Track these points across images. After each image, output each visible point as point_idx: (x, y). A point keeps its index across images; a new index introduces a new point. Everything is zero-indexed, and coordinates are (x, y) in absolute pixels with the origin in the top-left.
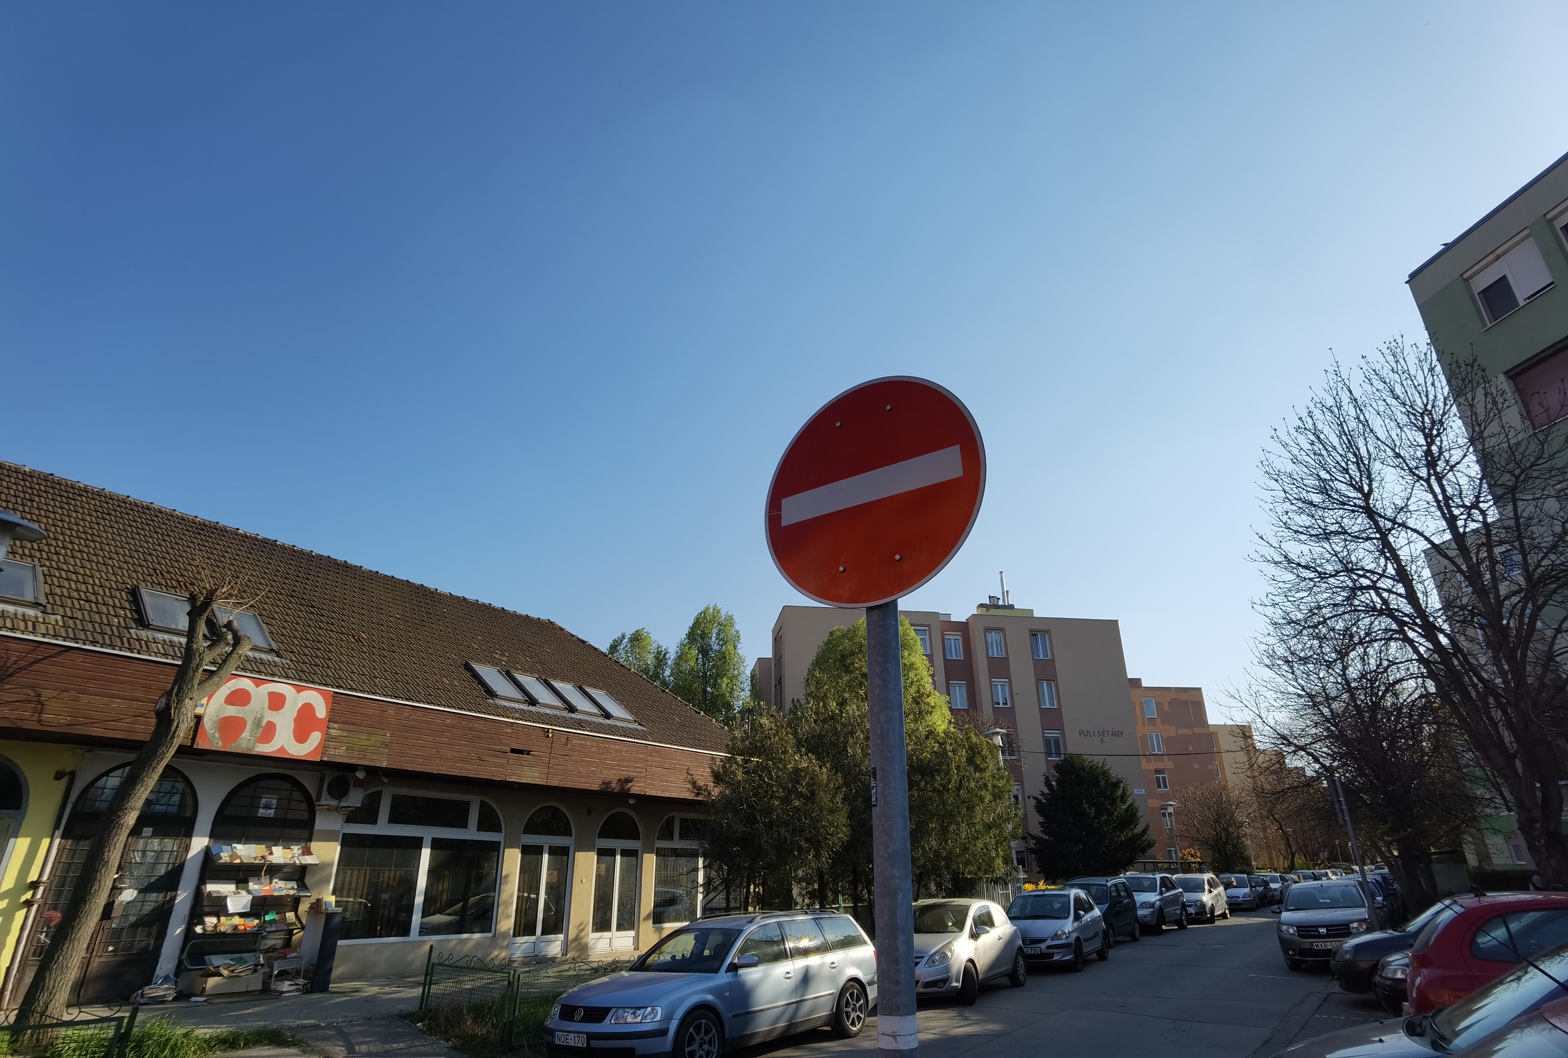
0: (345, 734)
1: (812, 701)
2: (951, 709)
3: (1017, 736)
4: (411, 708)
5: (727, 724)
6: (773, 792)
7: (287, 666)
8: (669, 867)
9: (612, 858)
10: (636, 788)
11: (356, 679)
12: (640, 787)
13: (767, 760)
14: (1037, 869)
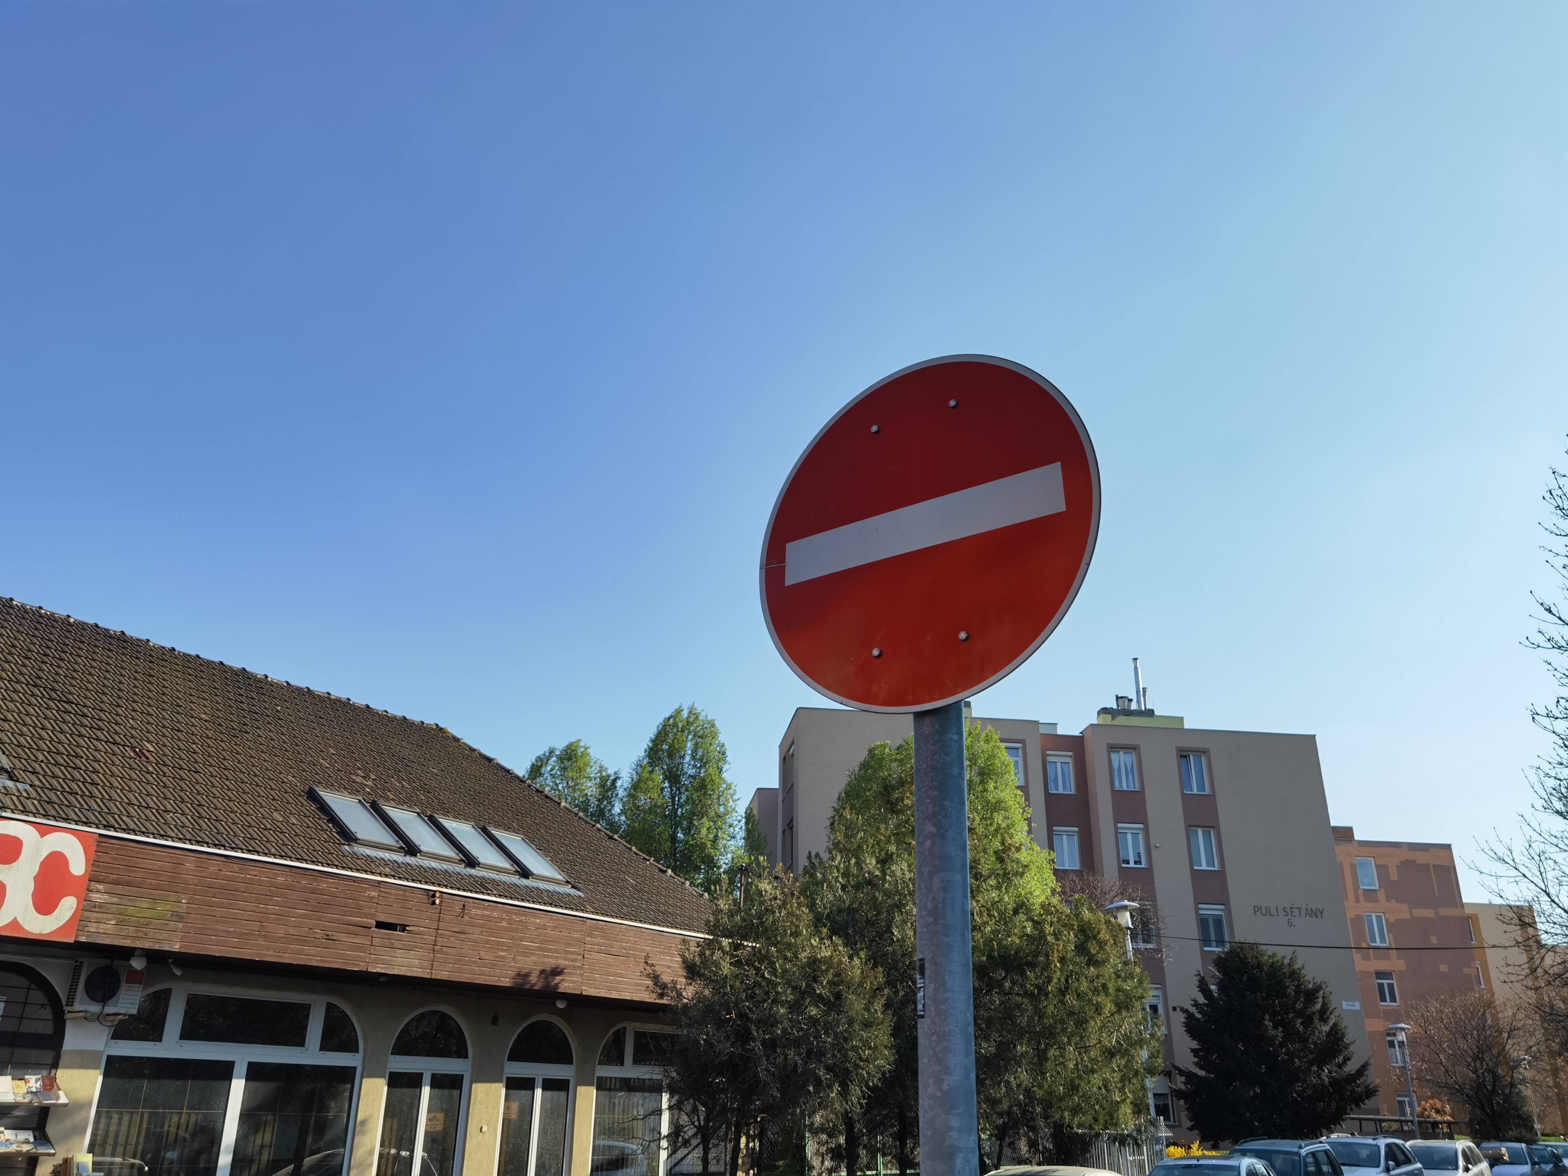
0: (115, 900)
1: (839, 858)
2: (1056, 872)
3: (1156, 912)
4: (222, 859)
5: (707, 890)
6: (777, 993)
7: (25, 794)
8: (617, 1107)
9: (529, 1092)
10: (567, 985)
11: (134, 814)
12: (573, 982)
13: (768, 945)
14: (1187, 1123)
